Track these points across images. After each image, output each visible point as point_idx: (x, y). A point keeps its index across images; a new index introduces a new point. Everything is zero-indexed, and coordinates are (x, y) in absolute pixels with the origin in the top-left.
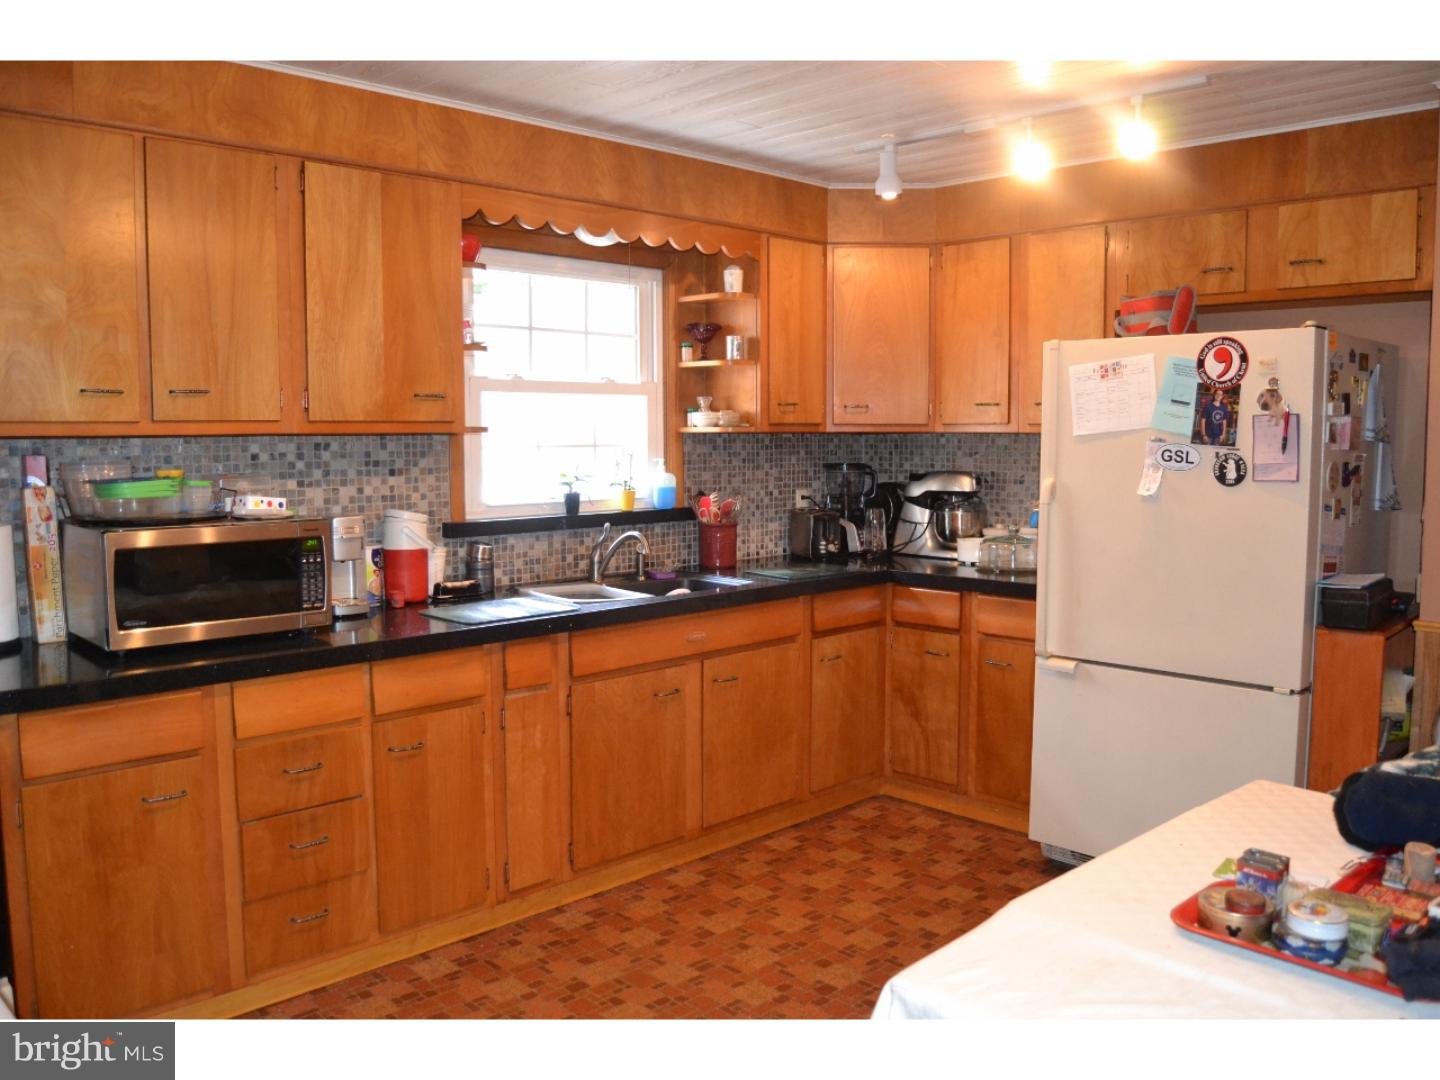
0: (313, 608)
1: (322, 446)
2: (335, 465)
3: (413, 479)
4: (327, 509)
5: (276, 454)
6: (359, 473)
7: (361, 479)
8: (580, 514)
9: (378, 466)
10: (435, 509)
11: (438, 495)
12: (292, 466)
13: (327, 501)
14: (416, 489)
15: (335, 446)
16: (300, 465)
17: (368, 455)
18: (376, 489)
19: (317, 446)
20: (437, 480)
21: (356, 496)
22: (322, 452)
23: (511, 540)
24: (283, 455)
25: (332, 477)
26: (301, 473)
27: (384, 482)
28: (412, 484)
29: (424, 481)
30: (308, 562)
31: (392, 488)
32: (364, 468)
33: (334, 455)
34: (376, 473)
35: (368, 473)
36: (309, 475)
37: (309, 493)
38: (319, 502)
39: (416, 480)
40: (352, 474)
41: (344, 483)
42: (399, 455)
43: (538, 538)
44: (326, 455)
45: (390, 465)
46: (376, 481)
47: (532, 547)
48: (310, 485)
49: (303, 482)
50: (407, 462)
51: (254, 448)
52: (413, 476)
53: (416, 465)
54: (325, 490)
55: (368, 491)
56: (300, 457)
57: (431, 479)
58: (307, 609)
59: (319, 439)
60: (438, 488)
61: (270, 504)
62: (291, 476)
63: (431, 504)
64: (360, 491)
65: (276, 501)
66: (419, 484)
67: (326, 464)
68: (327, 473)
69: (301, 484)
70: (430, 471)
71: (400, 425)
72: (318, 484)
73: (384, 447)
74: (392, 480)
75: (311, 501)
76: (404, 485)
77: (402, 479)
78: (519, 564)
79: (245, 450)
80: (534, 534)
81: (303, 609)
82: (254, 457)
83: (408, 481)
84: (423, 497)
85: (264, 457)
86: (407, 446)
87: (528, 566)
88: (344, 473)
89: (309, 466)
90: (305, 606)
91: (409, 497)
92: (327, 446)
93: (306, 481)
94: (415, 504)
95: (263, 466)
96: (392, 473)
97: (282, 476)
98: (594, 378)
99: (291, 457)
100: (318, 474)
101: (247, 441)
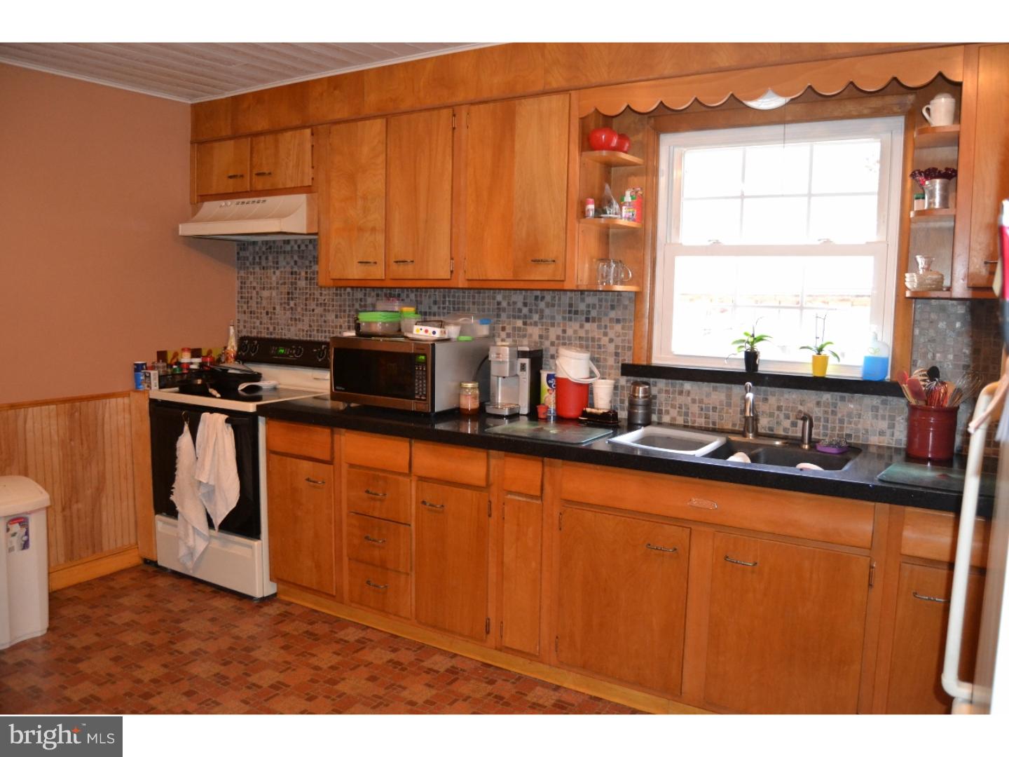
0: (420, 400)
1: (540, 298)
2: (547, 312)
3: (603, 326)
4: (541, 343)
5: (511, 302)
6: (564, 318)
7: (566, 323)
8: (759, 372)
9: (577, 314)
10: (620, 351)
11: (623, 341)
12: (520, 311)
13: (541, 337)
14: (605, 334)
15: (548, 297)
16: (525, 310)
17: (571, 305)
18: (575, 332)
19: (536, 298)
20: (623, 328)
21: (561, 335)
22: (539, 302)
23: (688, 385)
24: (515, 303)
25: (544, 320)
26: (525, 316)
27: (582, 326)
28: (602, 331)
29: (612, 328)
30: (419, 369)
31: (587, 332)
32: (567, 315)
33: (548, 305)
34: (576, 320)
35: (570, 319)
36: (531, 318)
37: (530, 329)
38: (536, 338)
39: (606, 327)
40: (559, 318)
41: (553, 325)
42: (594, 306)
43: (715, 389)
44: (542, 305)
45: (587, 315)
46: (576, 325)
47: (708, 395)
48: (531, 324)
49: (526, 322)
50: (599, 313)
51: (499, 297)
52: (603, 324)
53: (606, 315)
54: (540, 329)
55: (570, 332)
56: (525, 304)
57: (618, 327)
58: (417, 399)
59: (538, 293)
60: (625, 335)
61: (426, 331)
62: (519, 318)
63: (617, 347)
64: (564, 331)
65: (431, 329)
66: (608, 330)
67: (542, 311)
68: (541, 317)
69: (525, 324)
70: (618, 321)
71: (522, 282)
72: (536, 324)
73: (583, 300)
74: (588, 326)
75: (531, 336)
76: (596, 330)
77: (595, 325)
78: (695, 409)
79: (494, 298)
80: (713, 384)
81: (415, 399)
82: (499, 303)
83: (599, 327)
84: (611, 341)
85: (504, 304)
86: (600, 300)
87: (703, 413)
88: (553, 318)
89: (530, 311)
90: (417, 397)
91: (599, 339)
92: (543, 298)
93: (529, 321)
94: (604, 345)
95: (504, 310)
96: (587, 320)
97: (514, 317)
98: (813, 240)
99: (520, 305)
100: (536, 317)
101: (495, 293)
